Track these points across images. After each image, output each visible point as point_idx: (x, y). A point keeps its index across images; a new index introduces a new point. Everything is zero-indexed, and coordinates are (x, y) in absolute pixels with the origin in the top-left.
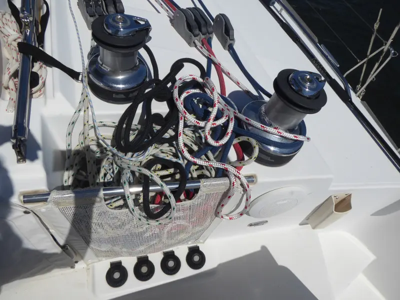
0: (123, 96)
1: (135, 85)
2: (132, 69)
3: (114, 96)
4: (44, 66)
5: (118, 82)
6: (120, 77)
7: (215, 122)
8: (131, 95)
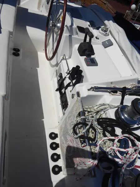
0: (118, 116)
1: (125, 121)
2: (131, 118)
3: (117, 114)
4: (121, 95)
5: (123, 115)
6: (126, 116)
7: (117, 151)
8: (120, 120)
